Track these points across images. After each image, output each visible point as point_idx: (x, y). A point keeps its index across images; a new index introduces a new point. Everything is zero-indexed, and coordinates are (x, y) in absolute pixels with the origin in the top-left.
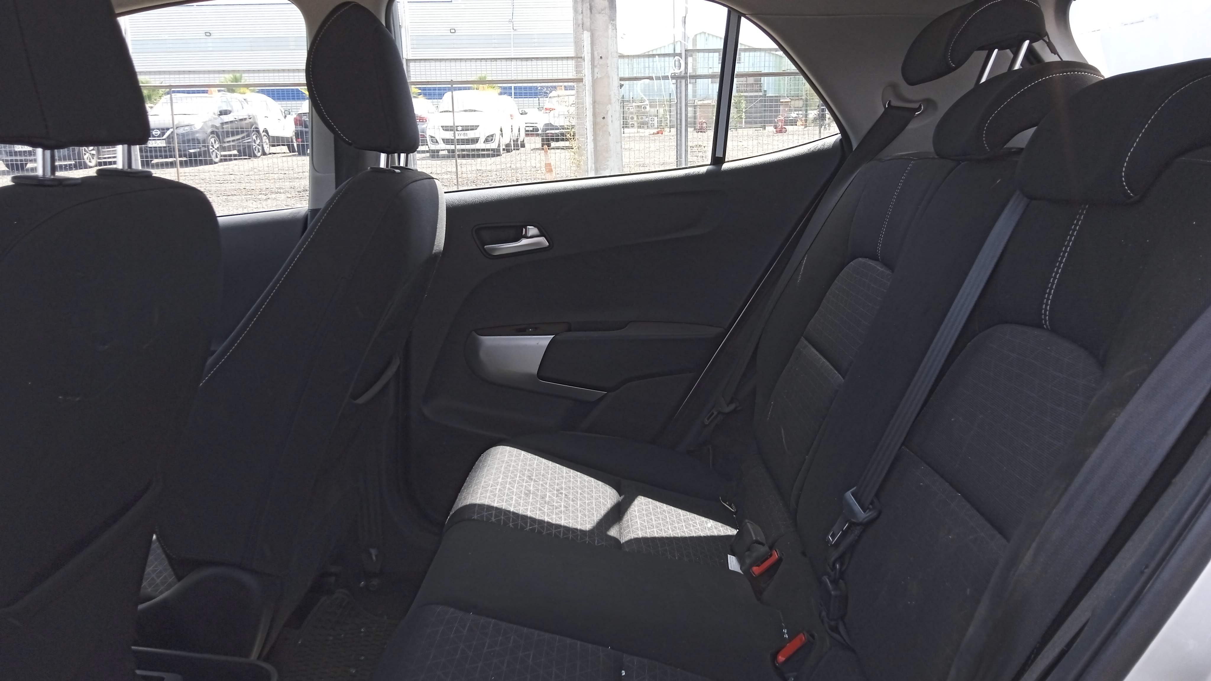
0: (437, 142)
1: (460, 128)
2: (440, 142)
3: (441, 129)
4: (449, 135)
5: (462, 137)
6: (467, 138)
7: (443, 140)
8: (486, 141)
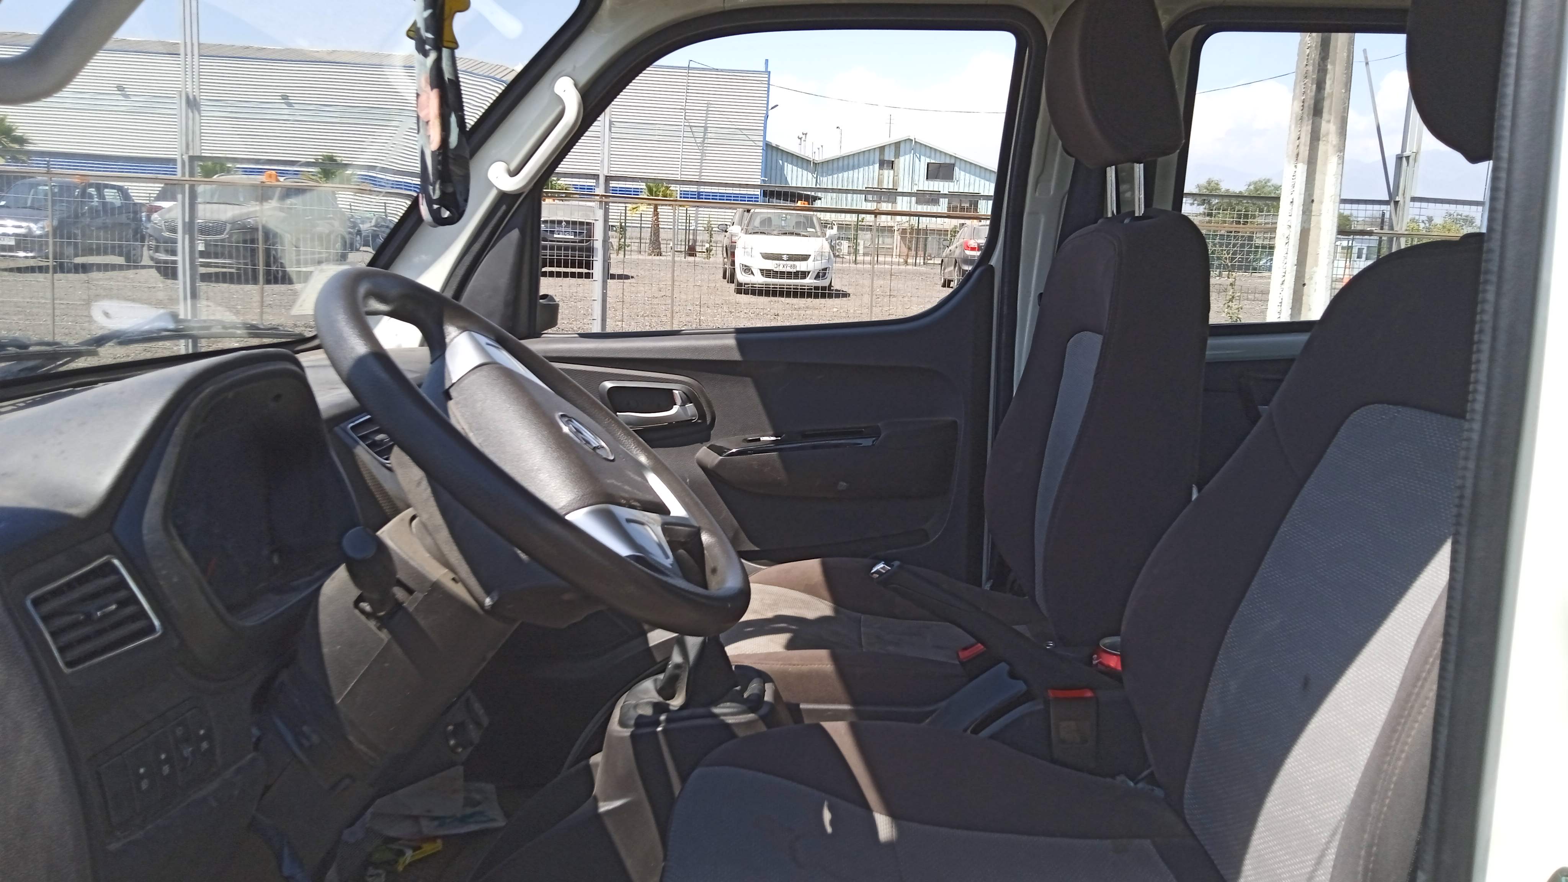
2: (757, 273)
3: (760, 256)
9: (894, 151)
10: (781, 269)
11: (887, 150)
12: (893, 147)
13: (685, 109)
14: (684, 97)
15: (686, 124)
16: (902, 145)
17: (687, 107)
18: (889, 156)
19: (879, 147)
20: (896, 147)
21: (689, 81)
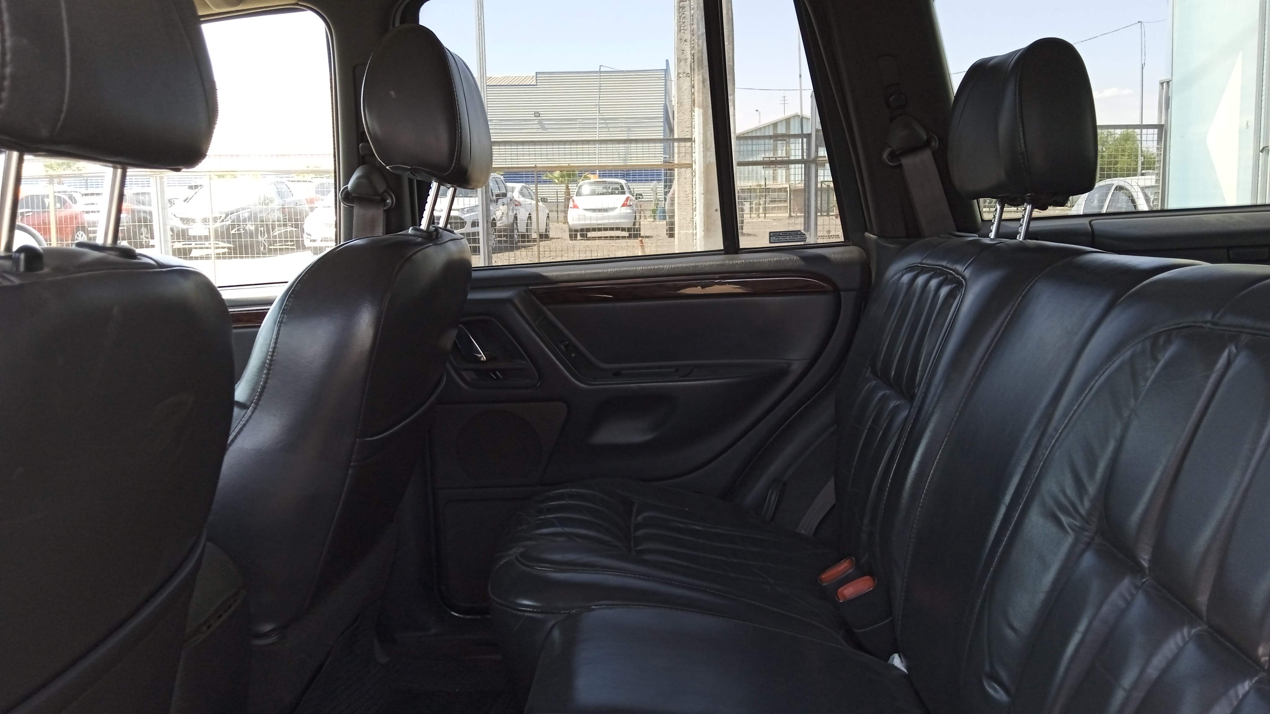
9: (785, 126)
11: (779, 126)
12: (784, 123)
13: (599, 105)
14: (598, 96)
15: (600, 117)
16: (792, 121)
17: (600, 104)
18: (781, 130)
19: (773, 124)
20: (786, 123)
21: (601, 82)
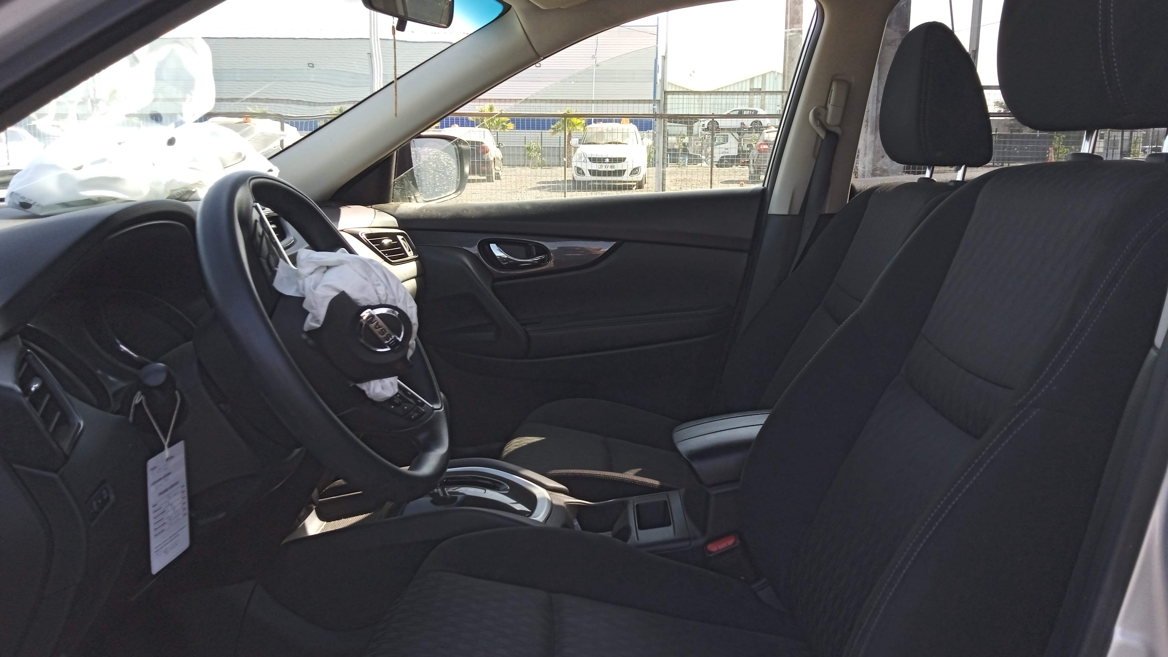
0: (583, 174)
1: (607, 160)
2: (587, 173)
3: (588, 160)
4: (595, 166)
5: (609, 169)
6: (614, 170)
7: (590, 171)
8: (631, 174)
9: (761, 82)
10: (604, 169)
11: (756, 80)
12: (760, 78)
16: (768, 76)
18: (757, 85)
19: (750, 80)
